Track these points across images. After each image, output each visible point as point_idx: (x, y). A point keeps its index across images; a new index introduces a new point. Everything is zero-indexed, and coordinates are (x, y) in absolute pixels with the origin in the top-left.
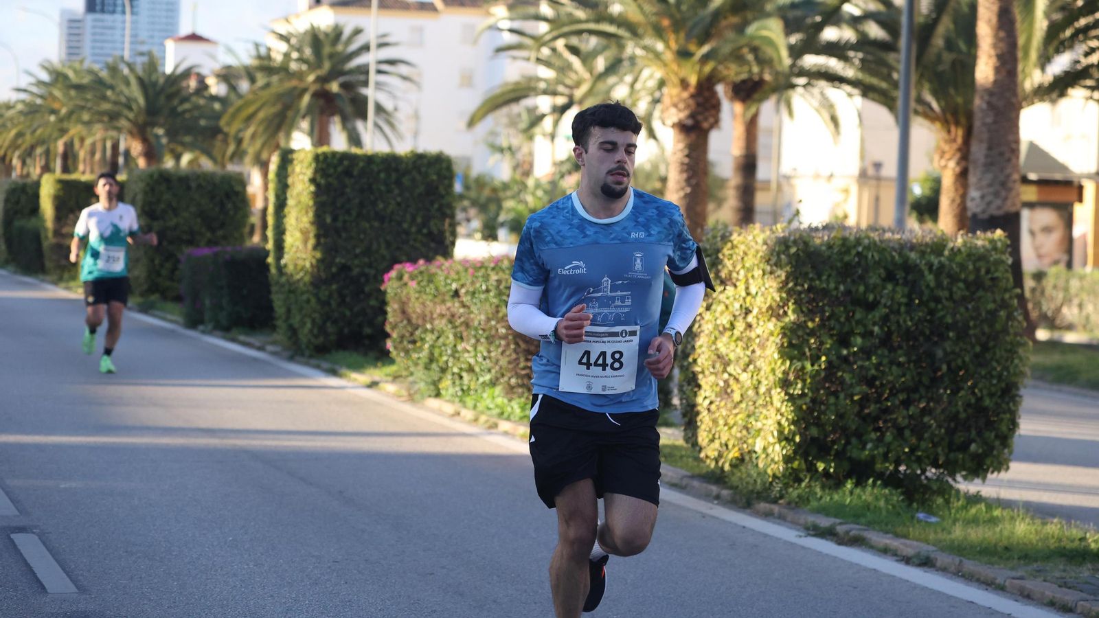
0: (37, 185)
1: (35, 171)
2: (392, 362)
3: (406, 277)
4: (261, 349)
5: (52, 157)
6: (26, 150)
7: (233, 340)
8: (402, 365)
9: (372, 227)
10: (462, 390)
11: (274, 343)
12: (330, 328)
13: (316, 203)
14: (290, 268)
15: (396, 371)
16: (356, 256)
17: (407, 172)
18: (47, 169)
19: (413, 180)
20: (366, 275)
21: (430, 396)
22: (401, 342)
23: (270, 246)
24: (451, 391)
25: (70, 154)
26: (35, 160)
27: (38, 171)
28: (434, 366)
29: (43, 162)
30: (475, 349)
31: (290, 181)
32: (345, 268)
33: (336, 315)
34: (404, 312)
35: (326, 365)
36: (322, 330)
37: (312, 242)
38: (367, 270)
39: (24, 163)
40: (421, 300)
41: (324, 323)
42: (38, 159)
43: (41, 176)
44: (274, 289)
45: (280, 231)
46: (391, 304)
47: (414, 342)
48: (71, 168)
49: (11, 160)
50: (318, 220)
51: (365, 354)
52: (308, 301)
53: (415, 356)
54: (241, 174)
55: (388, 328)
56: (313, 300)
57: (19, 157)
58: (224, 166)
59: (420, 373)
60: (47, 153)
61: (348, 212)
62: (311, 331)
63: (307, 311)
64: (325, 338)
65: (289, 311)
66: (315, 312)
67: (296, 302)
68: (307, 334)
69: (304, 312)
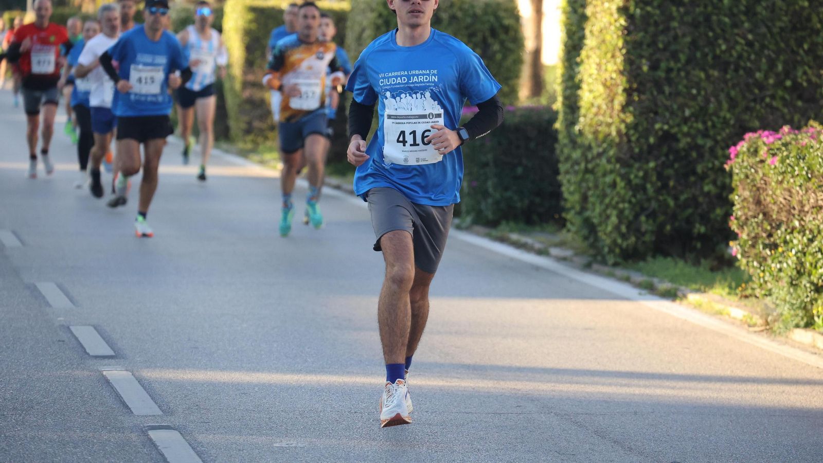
2: (740, 275)
3: (763, 151)
4: (542, 252)
7: (502, 240)
9: (708, 77)
11: (562, 244)
12: (646, 225)
13: (626, 42)
14: (587, 138)
16: (686, 120)
20: (698, 148)
21: (797, 326)
22: (753, 246)
23: (558, 105)
28: (804, 281)
31: (589, 11)
32: (667, 137)
33: (654, 205)
34: (758, 202)
35: (638, 278)
36: (633, 227)
37: (620, 99)
38: (700, 141)
40: (785, 185)
41: (637, 216)
44: (563, 167)
45: (572, 85)
46: (740, 191)
47: (774, 246)
50: (631, 68)
51: (697, 263)
52: (614, 185)
53: (775, 266)
55: (734, 226)
56: (621, 184)
59: (781, 292)
61: (674, 56)
62: (617, 228)
63: (612, 199)
64: (638, 238)
65: (585, 198)
66: (623, 201)
67: (596, 187)
68: (611, 232)
69: (607, 200)
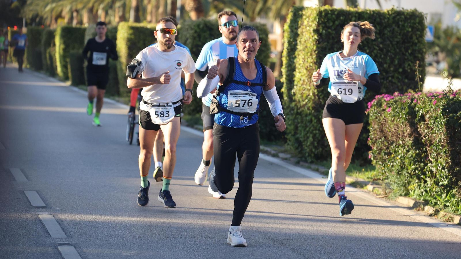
0: (115, 30)
1: (115, 19)
2: (373, 168)
3: (384, 105)
4: (274, 156)
5: (127, 9)
6: (108, 4)
8: (380, 171)
10: (426, 191)
11: (285, 152)
14: (298, 97)
15: (375, 176)
17: (388, 25)
18: (123, 18)
19: (393, 32)
21: (401, 195)
22: (379, 154)
23: (284, 80)
24: (417, 192)
25: (140, 8)
26: (115, 11)
27: (117, 19)
28: (404, 172)
29: (121, 14)
30: (436, 161)
34: (382, 131)
39: (107, 13)
40: (395, 122)
42: (117, 10)
43: (118, 23)
45: (291, 69)
46: (373, 125)
47: (390, 154)
48: (141, 18)
49: (97, 11)
52: (311, 121)
53: (390, 164)
54: (264, 25)
55: (370, 143)
57: (103, 9)
58: (253, 19)
59: (393, 177)
60: (124, 6)
62: (312, 143)
63: (310, 128)
64: (323, 149)
65: (296, 128)
66: (316, 130)
67: (302, 122)
68: (309, 146)
69: (307, 129)
